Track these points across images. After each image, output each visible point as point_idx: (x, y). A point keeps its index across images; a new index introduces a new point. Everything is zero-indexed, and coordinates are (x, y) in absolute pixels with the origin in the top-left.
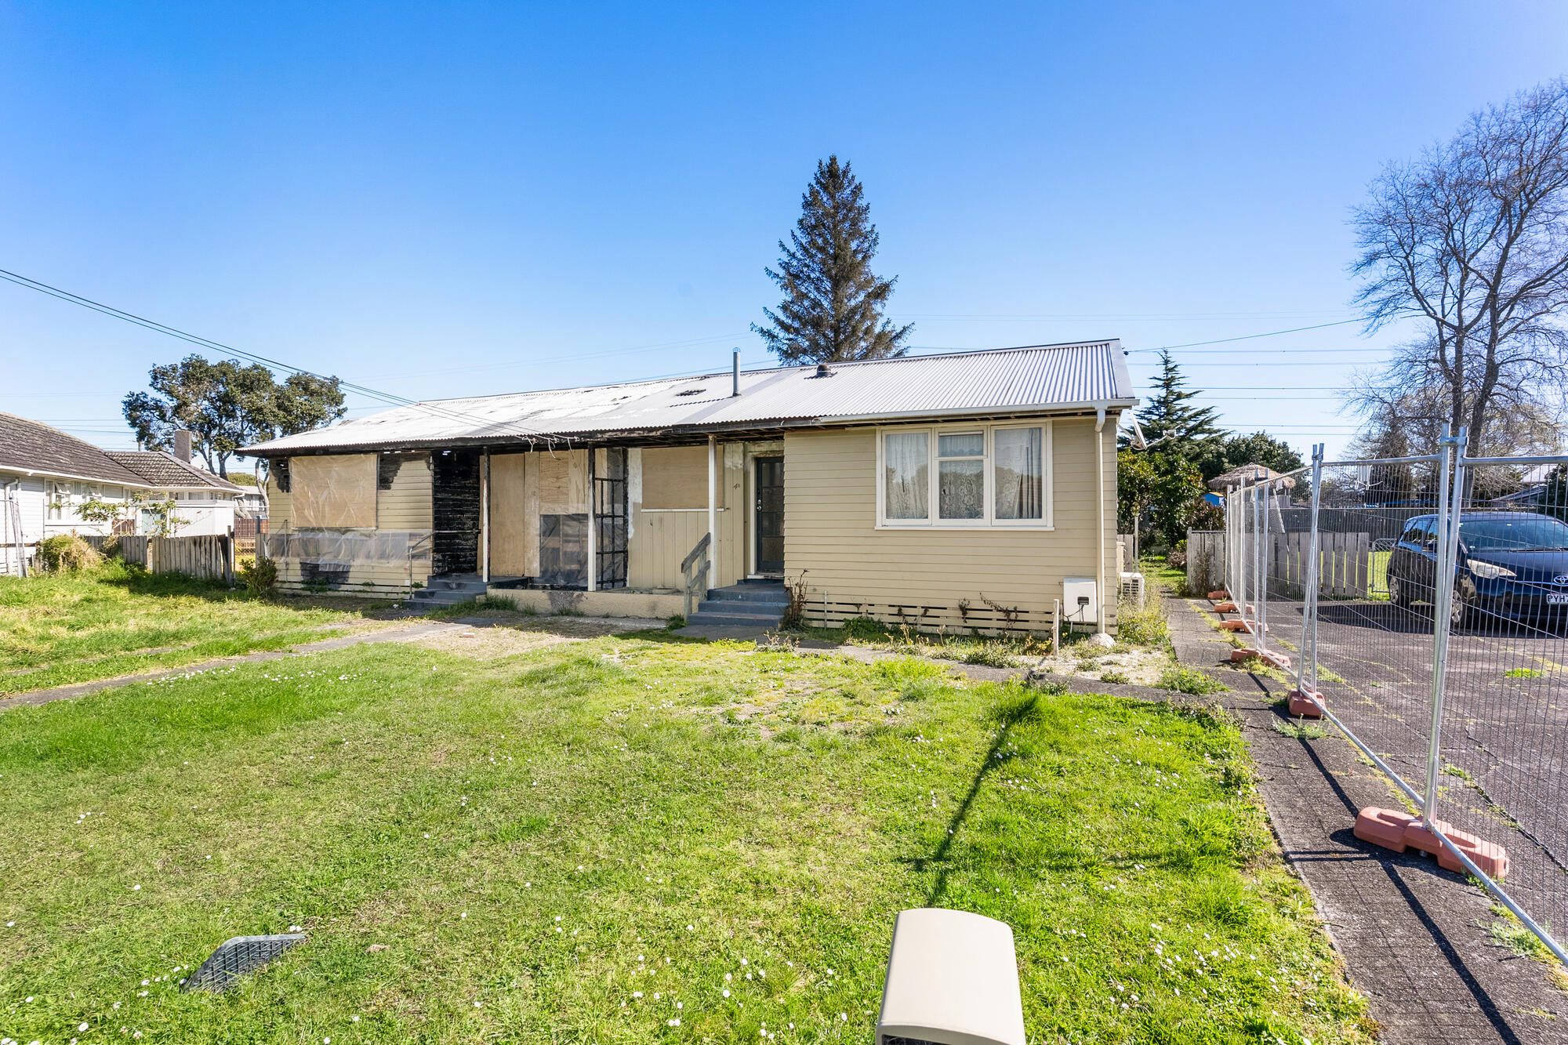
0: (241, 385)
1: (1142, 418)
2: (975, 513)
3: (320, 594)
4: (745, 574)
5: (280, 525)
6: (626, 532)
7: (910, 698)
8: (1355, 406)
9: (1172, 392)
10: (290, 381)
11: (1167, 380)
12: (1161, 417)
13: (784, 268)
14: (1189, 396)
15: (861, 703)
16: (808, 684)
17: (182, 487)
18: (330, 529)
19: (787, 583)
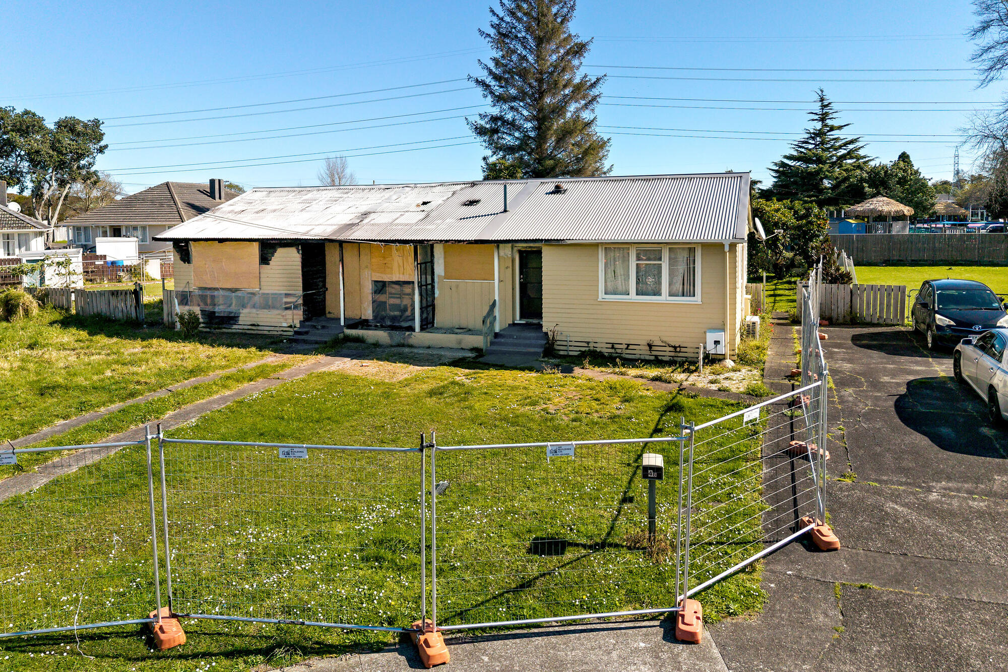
0: (18, 131)
1: (801, 147)
2: (657, 293)
3: (217, 331)
4: (513, 320)
5: (184, 285)
6: (434, 293)
7: (627, 401)
8: (974, 141)
9: (826, 126)
10: (59, 125)
11: (822, 115)
12: (816, 145)
13: (495, 28)
14: (840, 128)
15: (603, 403)
16: (574, 394)
17: (14, 230)
18: (223, 289)
19: (544, 329)
